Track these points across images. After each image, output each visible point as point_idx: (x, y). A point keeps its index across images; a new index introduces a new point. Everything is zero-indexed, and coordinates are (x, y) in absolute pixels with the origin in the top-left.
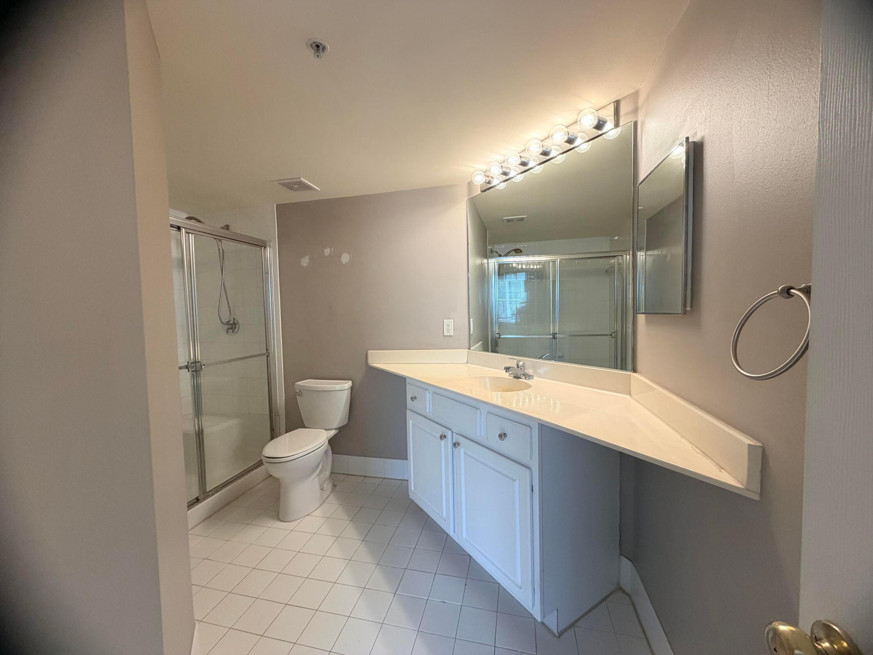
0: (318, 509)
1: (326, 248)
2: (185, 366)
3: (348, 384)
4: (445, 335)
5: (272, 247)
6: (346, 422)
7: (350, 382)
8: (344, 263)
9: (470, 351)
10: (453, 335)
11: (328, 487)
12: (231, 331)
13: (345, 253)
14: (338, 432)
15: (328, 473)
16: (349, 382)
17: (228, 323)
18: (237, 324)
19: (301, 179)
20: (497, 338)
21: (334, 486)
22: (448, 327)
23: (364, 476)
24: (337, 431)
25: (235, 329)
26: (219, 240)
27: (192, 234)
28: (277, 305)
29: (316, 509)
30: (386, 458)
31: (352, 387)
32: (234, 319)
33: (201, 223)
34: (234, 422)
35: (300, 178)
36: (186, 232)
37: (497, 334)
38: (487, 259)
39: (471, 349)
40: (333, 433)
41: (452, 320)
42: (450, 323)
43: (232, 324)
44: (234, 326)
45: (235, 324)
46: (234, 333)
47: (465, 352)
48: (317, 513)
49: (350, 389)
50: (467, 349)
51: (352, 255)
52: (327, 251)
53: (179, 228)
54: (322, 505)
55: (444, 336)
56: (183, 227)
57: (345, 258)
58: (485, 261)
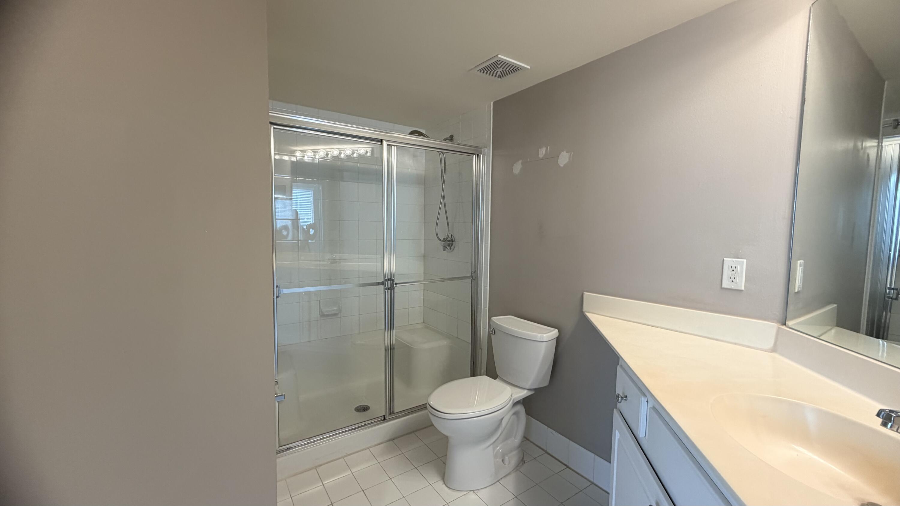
0: (488, 488)
1: (541, 148)
2: (377, 283)
3: (554, 333)
4: (724, 286)
5: (486, 154)
6: (546, 383)
7: (556, 331)
8: (562, 166)
9: (784, 327)
10: (743, 288)
11: (512, 460)
12: (448, 248)
13: (563, 151)
14: (534, 394)
15: (517, 440)
16: (554, 330)
17: (445, 240)
18: (454, 241)
19: (499, 56)
20: (889, 297)
21: (522, 461)
22: (733, 273)
23: (565, 465)
24: (530, 393)
25: (452, 246)
26: (442, 153)
27: (394, 146)
28: (487, 222)
29: (486, 487)
30: (597, 455)
31: (558, 338)
32: (452, 235)
33: (425, 137)
34: (444, 343)
35: (497, 55)
36: (388, 145)
37: (890, 289)
38: (878, 139)
39: (790, 323)
40: (522, 394)
41: (745, 260)
42: (739, 267)
43: (449, 241)
44: (451, 242)
45: (453, 241)
46: (452, 250)
47: (772, 327)
48: (483, 494)
49: (556, 339)
50: (778, 322)
51: (572, 153)
52: (542, 152)
53: (381, 141)
54: (494, 485)
55: (722, 288)
56: (384, 140)
57: (564, 158)
58: (870, 144)
